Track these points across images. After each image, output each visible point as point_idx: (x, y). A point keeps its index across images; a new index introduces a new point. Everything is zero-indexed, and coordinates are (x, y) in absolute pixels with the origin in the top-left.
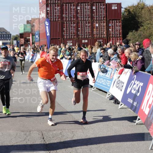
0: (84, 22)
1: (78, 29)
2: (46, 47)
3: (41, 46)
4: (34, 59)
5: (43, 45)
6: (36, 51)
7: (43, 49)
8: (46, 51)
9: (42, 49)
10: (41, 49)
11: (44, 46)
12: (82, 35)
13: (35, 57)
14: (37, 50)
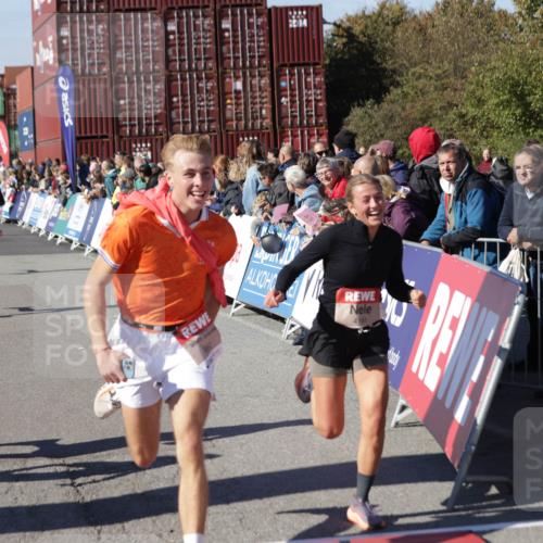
0: (191, 77)
1: (172, 102)
2: (63, 166)
3: (44, 165)
4: (20, 209)
5: (50, 160)
7: (51, 174)
8: (61, 182)
9: (46, 174)
11: (54, 163)
12: (185, 123)
13: (22, 204)
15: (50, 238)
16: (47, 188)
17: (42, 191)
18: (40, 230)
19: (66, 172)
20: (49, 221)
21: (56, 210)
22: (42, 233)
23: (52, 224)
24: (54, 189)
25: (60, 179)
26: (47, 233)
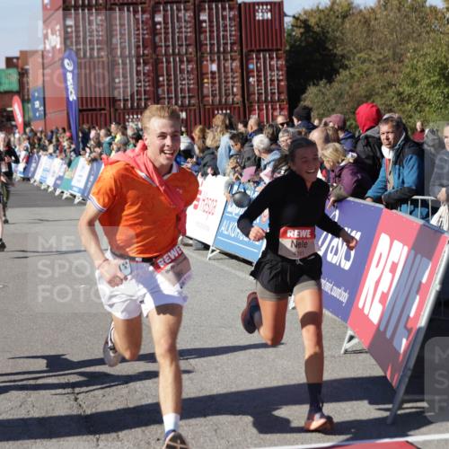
0: (174, 60)
1: (159, 81)
2: (68, 134)
3: (52, 132)
4: (32, 169)
5: (57, 129)
6: (37, 146)
7: (58, 140)
8: (66, 147)
9: (54, 140)
10: (50, 142)
11: (61, 130)
12: (170, 98)
13: (34, 165)
14: (39, 144)
15: (57, 193)
16: (55, 152)
17: (51, 154)
18: (48, 187)
19: (71, 138)
20: (57, 179)
21: (63, 170)
22: (50, 190)
23: (58, 182)
24: (61, 152)
25: (65, 144)
26: (55, 190)
